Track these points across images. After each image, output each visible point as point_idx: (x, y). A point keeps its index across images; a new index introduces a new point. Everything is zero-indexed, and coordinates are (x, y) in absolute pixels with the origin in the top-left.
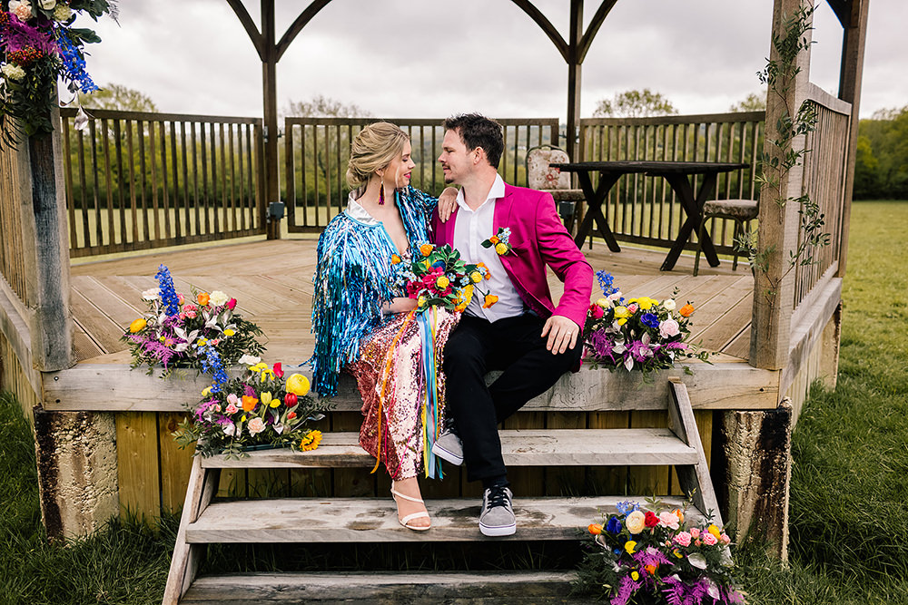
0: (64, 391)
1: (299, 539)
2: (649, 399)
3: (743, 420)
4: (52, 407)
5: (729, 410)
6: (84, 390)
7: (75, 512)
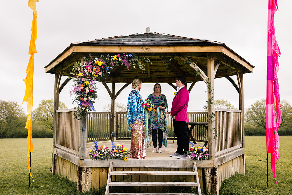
0: (84, 163)
1: (127, 186)
2: (190, 165)
3: (207, 169)
4: (82, 166)
5: (205, 168)
6: (88, 163)
7: (85, 186)
